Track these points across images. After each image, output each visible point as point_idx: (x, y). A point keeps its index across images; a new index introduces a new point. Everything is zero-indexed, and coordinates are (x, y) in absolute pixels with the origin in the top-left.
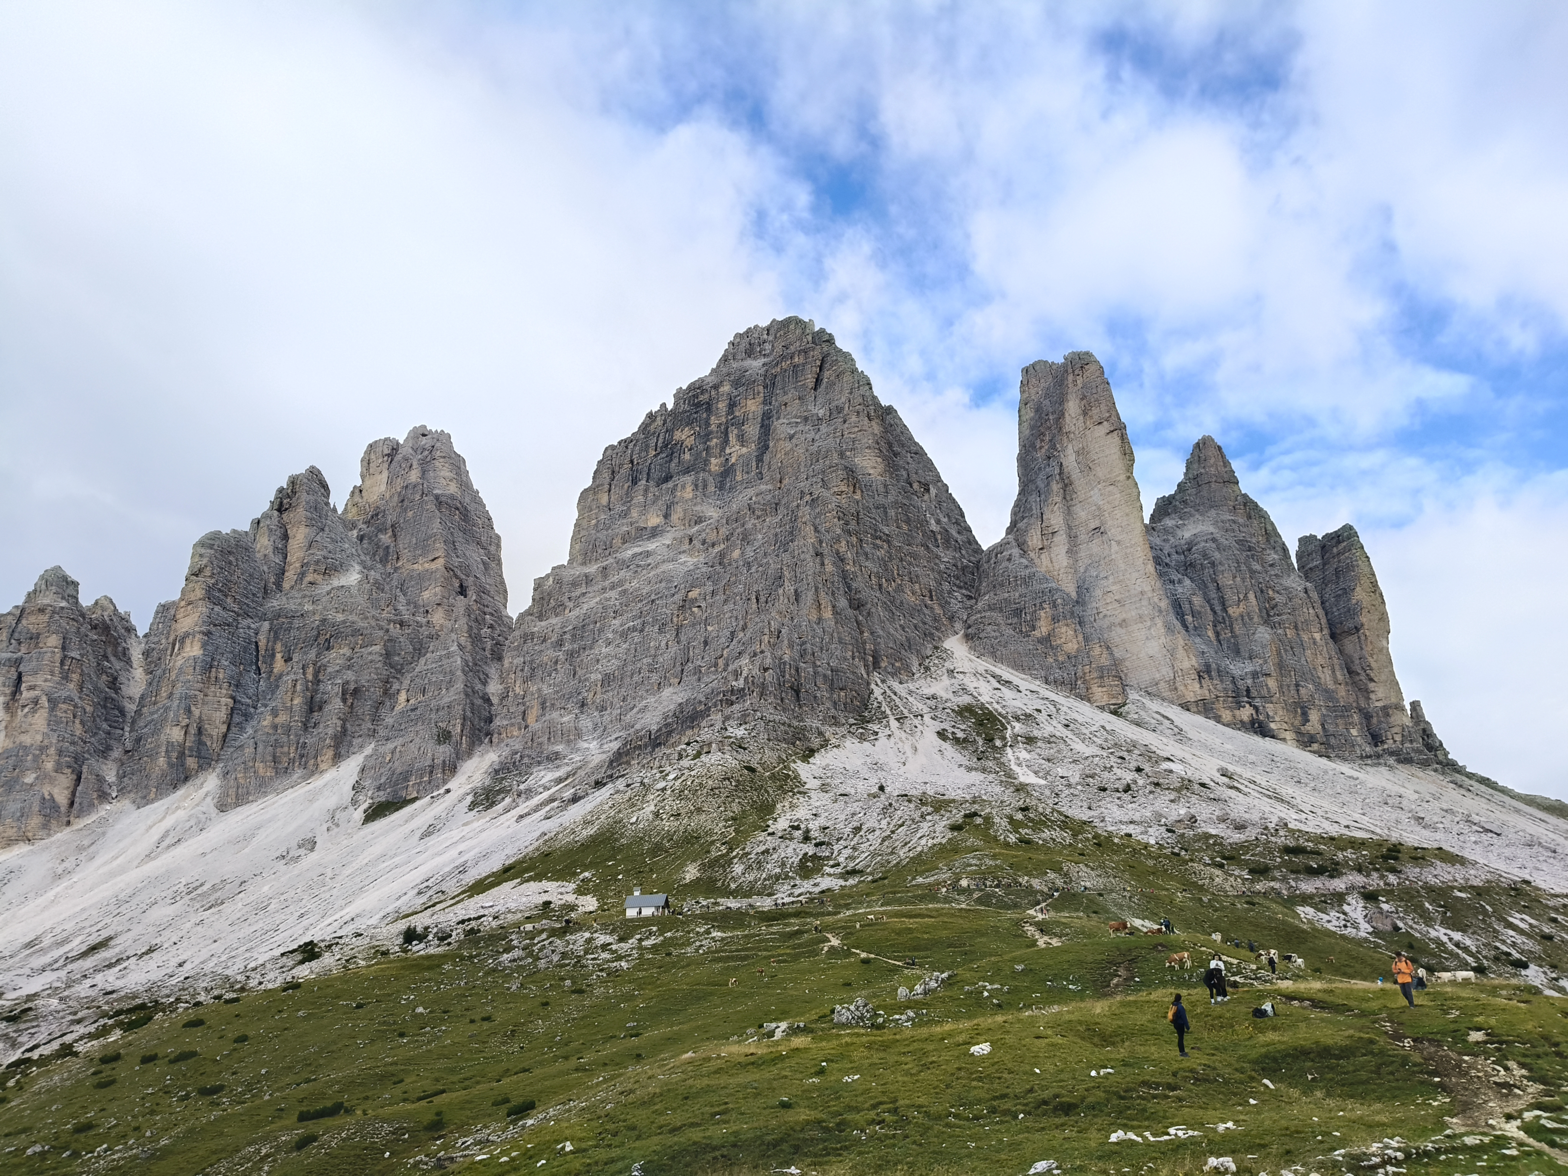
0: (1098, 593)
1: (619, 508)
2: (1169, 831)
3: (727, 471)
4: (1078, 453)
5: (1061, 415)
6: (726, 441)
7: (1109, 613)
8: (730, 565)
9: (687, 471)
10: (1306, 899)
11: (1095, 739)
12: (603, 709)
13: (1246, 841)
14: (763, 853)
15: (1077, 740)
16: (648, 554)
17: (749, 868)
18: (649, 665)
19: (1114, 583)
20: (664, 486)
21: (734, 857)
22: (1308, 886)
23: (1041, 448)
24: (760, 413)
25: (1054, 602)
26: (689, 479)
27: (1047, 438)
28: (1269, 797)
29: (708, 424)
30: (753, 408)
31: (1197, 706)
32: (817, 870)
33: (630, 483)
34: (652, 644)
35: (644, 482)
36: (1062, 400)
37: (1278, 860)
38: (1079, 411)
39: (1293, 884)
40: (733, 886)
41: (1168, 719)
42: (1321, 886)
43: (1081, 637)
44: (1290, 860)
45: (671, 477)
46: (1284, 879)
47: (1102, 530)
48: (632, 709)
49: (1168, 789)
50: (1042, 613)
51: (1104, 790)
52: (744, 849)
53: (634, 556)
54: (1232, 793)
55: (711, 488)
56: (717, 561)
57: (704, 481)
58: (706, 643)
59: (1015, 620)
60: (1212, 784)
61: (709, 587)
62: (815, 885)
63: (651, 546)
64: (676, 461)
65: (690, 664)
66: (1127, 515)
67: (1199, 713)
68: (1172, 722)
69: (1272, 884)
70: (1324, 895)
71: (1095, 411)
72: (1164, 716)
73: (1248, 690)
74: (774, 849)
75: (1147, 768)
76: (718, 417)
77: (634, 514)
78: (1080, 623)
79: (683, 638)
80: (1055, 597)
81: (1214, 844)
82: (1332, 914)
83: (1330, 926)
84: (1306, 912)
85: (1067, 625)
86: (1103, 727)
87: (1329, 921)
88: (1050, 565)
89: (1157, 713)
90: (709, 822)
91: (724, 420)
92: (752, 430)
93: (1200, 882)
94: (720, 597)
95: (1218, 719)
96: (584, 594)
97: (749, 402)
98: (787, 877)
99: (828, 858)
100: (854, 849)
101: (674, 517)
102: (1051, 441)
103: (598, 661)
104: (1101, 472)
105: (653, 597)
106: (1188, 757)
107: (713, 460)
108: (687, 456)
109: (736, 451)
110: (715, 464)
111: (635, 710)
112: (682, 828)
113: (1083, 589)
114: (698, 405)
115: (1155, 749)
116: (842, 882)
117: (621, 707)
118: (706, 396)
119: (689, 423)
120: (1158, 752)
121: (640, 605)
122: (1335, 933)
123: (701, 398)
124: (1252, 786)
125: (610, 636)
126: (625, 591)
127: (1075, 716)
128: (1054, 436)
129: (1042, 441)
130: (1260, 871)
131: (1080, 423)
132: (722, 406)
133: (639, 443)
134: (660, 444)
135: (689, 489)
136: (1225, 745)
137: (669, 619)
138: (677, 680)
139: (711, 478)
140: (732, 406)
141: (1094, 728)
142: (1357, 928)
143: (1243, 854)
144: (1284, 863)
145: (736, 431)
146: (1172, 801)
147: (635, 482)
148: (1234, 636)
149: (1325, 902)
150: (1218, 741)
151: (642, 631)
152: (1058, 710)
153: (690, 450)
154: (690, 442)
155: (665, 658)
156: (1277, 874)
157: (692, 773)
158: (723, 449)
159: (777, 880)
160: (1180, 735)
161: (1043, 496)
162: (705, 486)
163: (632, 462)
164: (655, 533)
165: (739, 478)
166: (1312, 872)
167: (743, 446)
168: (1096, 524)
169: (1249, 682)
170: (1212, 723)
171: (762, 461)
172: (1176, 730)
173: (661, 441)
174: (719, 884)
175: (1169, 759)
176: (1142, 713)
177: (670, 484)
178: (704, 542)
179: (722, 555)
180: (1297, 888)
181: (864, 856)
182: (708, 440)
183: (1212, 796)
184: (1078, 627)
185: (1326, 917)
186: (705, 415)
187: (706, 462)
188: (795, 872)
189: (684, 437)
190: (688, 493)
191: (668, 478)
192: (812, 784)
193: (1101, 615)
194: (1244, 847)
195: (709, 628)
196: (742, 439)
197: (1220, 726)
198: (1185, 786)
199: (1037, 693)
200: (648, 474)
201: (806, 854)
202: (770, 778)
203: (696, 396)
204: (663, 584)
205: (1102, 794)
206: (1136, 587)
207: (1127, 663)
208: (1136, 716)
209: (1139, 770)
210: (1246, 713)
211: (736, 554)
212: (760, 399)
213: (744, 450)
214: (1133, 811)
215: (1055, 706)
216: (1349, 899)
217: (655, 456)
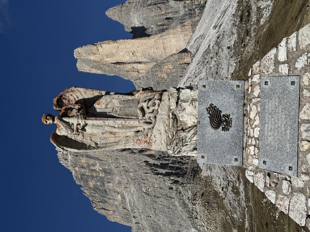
0: (154, 55)
1: (114, 208)
2: (232, 57)
3: (104, 171)
4: (108, 57)
5: (95, 61)
6: (94, 170)
7: (161, 53)
8: (135, 177)
9: (104, 184)
10: (258, 20)
11: (201, 69)
12: (181, 225)
13: (237, 33)
14: (230, 205)
15: (201, 75)
16: (130, 202)
17: (235, 212)
18: (167, 208)
19: (151, 50)
20: (108, 192)
21: (231, 215)
22: (254, 18)
23: (105, 68)
24: (86, 158)
25: (156, 71)
26: (106, 185)
27: (102, 66)
28: (224, 15)
29: (88, 176)
30: (84, 160)
31: (193, 28)
32: (237, 189)
33: (106, 203)
34: (160, 206)
35: (106, 199)
36: (90, 61)
37: (244, 25)
38: (94, 56)
39: (252, 23)
40: (241, 220)
41: (196, 39)
42: (254, 13)
43: (168, 64)
44: (244, 21)
45: (105, 189)
46: (251, 25)
47: (133, 52)
48: (182, 216)
49: (218, 50)
50: (159, 75)
51: (217, 72)
52: (229, 211)
53: (130, 207)
54: (222, 27)
55: (110, 177)
56: (133, 181)
57: (107, 179)
58: (161, 188)
59: (161, 84)
60: (218, 33)
61: (142, 185)
62: (242, 192)
63: (127, 200)
64: (100, 187)
65: (168, 194)
66: (129, 44)
67: (196, 27)
68: (198, 38)
69: (252, 30)
70: (257, 13)
71: (94, 51)
72: (196, 40)
73: (190, 10)
74: (229, 200)
75: (211, 55)
76: (86, 172)
77: (116, 203)
78: (163, 63)
79: (159, 196)
80: (154, 70)
81: (237, 44)
82: (264, 13)
83: (268, 15)
84: (262, 21)
85: (164, 67)
86: (197, 64)
87: (266, 14)
88: (144, 70)
89: (194, 42)
90: (219, 217)
91: (87, 170)
92: (91, 161)
93: (249, 57)
94: (146, 181)
95: (198, 21)
96: (142, 225)
97: (82, 161)
98: (239, 200)
99: (233, 183)
100: (231, 173)
101: (119, 190)
102: (103, 65)
103: (165, 225)
104: (114, 51)
105: (144, 204)
106: (209, 38)
107: (101, 175)
108: (99, 184)
109: (98, 167)
110: (102, 175)
111: (182, 215)
112: (221, 228)
113: (153, 60)
114: (82, 178)
115: (205, 49)
116: (242, 184)
117: (181, 219)
118: (79, 175)
119: (87, 182)
120: (206, 48)
121: (147, 208)
122: (270, 14)
123: (79, 177)
124: (220, 19)
125: (156, 219)
126: (142, 212)
127: (193, 72)
128: (101, 64)
129: (103, 68)
130: (248, 33)
131: (98, 56)
132: (83, 170)
133: (93, 199)
134: (94, 192)
135: (109, 184)
136: (206, 22)
137: (152, 200)
138: (173, 199)
139: (107, 177)
140: (83, 167)
141: (197, 67)
142: (269, 5)
143: (241, 36)
144: (246, 24)
145: (91, 167)
146: (222, 51)
147: (106, 202)
148: (171, 12)
149: (260, 14)
150: (205, 24)
151: (155, 209)
152: (191, 78)
153: (96, 182)
154: (94, 182)
155: (166, 203)
156: (249, 27)
157: (202, 217)
158: (97, 172)
159: (240, 204)
160: (202, 37)
161: (121, 70)
162: (109, 179)
163: (99, 202)
164: (123, 198)
165: (107, 167)
166: (249, 15)
167: (96, 165)
168: (131, 54)
169: (187, 9)
170: (199, 24)
171: (102, 160)
172: (200, 37)
173: (92, 191)
174: (240, 225)
175: (209, 46)
176: (194, 47)
177: (108, 190)
178: (127, 184)
179: (132, 179)
180: (254, 22)
181: (233, 172)
182: (94, 176)
183: (222, 36)
184: (164, 64)
185: (265, 15)
186: (85, 176)
187: (101, 178)
188: (238, 197)
189: (92, 184)
190: (111, 185)
191: (105, 191)
192: (209, 172)
193: (161, 55)
194: (239, 35)
195: (156, 186)
196: (94, 165)
197: (201, 21)
198: (217, 43)
199: (185, 82)
200: (104, 197)
201: (232, 190)
202: (206, 188)
203: (79, 179)
204: (140, 200)
205: (218, 74)
206: (153, 43)
207: (178, 49)
208: (195, 49)
209: (212, 58)
210: (197, 11)
211: (131, 174)
212: (81, 158)
213: (98, 164)
214: (225, 66)
215: (189, 78)
216: (259, 5)
217: (98, 194)
